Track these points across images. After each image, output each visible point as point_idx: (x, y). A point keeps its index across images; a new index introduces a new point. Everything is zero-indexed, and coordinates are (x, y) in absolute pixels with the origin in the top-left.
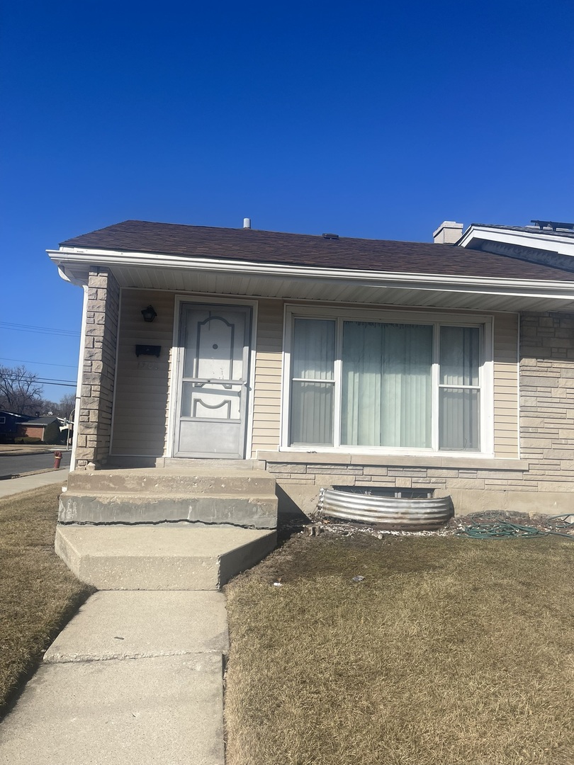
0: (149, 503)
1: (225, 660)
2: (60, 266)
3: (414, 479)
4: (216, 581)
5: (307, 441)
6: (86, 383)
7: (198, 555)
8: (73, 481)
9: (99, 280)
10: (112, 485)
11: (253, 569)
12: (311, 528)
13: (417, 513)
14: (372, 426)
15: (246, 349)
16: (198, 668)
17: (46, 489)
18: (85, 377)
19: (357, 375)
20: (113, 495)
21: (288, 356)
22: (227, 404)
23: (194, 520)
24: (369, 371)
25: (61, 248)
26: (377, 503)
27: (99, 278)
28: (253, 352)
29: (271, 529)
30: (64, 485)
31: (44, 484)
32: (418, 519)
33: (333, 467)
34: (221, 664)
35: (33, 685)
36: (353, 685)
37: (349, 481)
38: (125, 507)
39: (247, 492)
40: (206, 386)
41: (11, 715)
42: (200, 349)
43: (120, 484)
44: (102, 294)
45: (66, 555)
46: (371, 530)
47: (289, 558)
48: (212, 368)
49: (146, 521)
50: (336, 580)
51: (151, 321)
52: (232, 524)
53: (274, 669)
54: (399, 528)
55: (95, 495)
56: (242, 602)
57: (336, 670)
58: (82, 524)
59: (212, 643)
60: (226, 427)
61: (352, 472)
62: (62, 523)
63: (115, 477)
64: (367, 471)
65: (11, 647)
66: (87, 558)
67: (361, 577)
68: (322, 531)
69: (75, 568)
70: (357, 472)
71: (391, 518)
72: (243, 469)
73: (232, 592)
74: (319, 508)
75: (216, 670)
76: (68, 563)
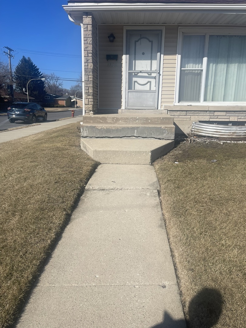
0: (118, 129)
1: (159, 192)
2: (69, 14)
3: (239, 117)
4: (150, 161)
5: (187, 100)
6: (86, 74)
7: (142, 150)
8: (85, 119)
9: (88, 20)
10: (101, 121)
11: (165, 156)
12: (189, 140)
13: (240, 133)
14: (220, 92)
15: (159, 54)
16: (148, 194)
17: (71, 125)
18: (86, 71)
19: (214, 65)
20: (103, 125)
21: (180, 56)
22: (149, 83)
23: (137, 136)
24: (221, 62)
25: (69, 4)
26: (220, 128)
27: (88, 19)
28: (162, 55)
29: (172, 140)
30: (82, 121)
31: (69, 123)
32: (240, 135)
33: (199, 112)
34: (157, 193)
35: (83, 198)
36: (218, 204)
37: (207, 118)
38: (108, 131)
39: (160, 124)
40: (140, 74)
41: (77, 209)
42: (136, 55)
43: (105, 120)
44: (90, 27)
45: (86, 150)
46: (217, 141)
47: (180, 152)
48: (142, 65)
49: (117, 136)
50: (204, 162)
51: (113, 42)
52: (154, 138)
53: (182, 196)
54: (230, 139)
55: (95, 125)
56: (163, 170)
57: (209, 198)
58: (91, 137)
59: (152, 185)
60: (149, 94)
61: (208, 114)
62: (83, 137)
63: (102, 117)
64: (216, 114)
65: (72, 184)
66: (96, 151)
67: (215, 160)
68: (194, 141)
69: (91, 155)
70: (211, 114)
71: (227, 135)
72: (157, 114)
73: (157, 166)
74: (192, 131)
75: (156, 196)
76: (87, 153)
